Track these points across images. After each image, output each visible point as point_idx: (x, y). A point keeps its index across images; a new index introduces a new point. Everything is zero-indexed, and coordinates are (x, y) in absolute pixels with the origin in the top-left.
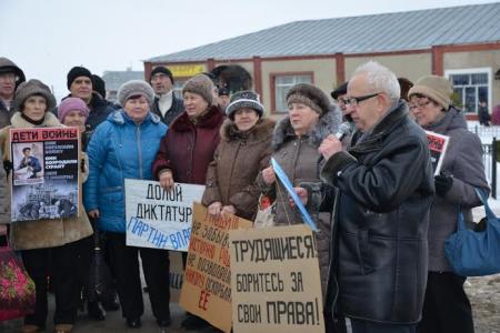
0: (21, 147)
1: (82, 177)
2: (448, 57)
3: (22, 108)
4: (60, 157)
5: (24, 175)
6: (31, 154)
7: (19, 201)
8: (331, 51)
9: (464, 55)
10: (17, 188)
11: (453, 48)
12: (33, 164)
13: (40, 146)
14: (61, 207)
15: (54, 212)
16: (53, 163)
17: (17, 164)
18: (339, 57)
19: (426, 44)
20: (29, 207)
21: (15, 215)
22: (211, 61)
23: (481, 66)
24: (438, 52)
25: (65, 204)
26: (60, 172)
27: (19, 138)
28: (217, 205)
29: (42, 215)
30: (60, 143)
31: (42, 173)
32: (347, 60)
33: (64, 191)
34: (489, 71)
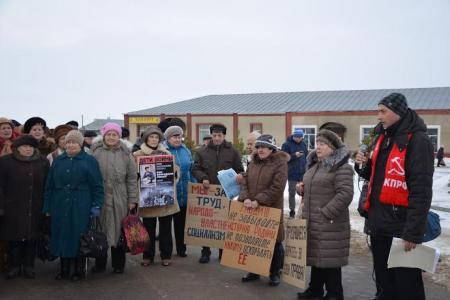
0: (144, 167)
1: (176, 181)
2: (294, 119)
3: (146, 141)
4: (164, 172)
5: (146, 181)
6: (149, 170)
7: (143, 196)
8: (231, 112)
9: (302, 118)
10: (143, 189)
11: (297, 114)
12: (150, 175)
13: (154, 166)
14: (166, 199)
15: (162, 202)
16: (161, 175)
17: (142, 175)
18: (235, 116)
19: (283, 111)
20: (149, 199)
21: (142, 204)
22: (163, 115)
23: (311, 124)
24: (289, 115)
25: (168, 198)
26: (165, 180)
27: (142, 162)
28: (248, 201)
29: (156, 204)
30: (164, 164)
31: (155, 181)
32: (240, 118)
33: (167, 190)
34: (315, 127)
